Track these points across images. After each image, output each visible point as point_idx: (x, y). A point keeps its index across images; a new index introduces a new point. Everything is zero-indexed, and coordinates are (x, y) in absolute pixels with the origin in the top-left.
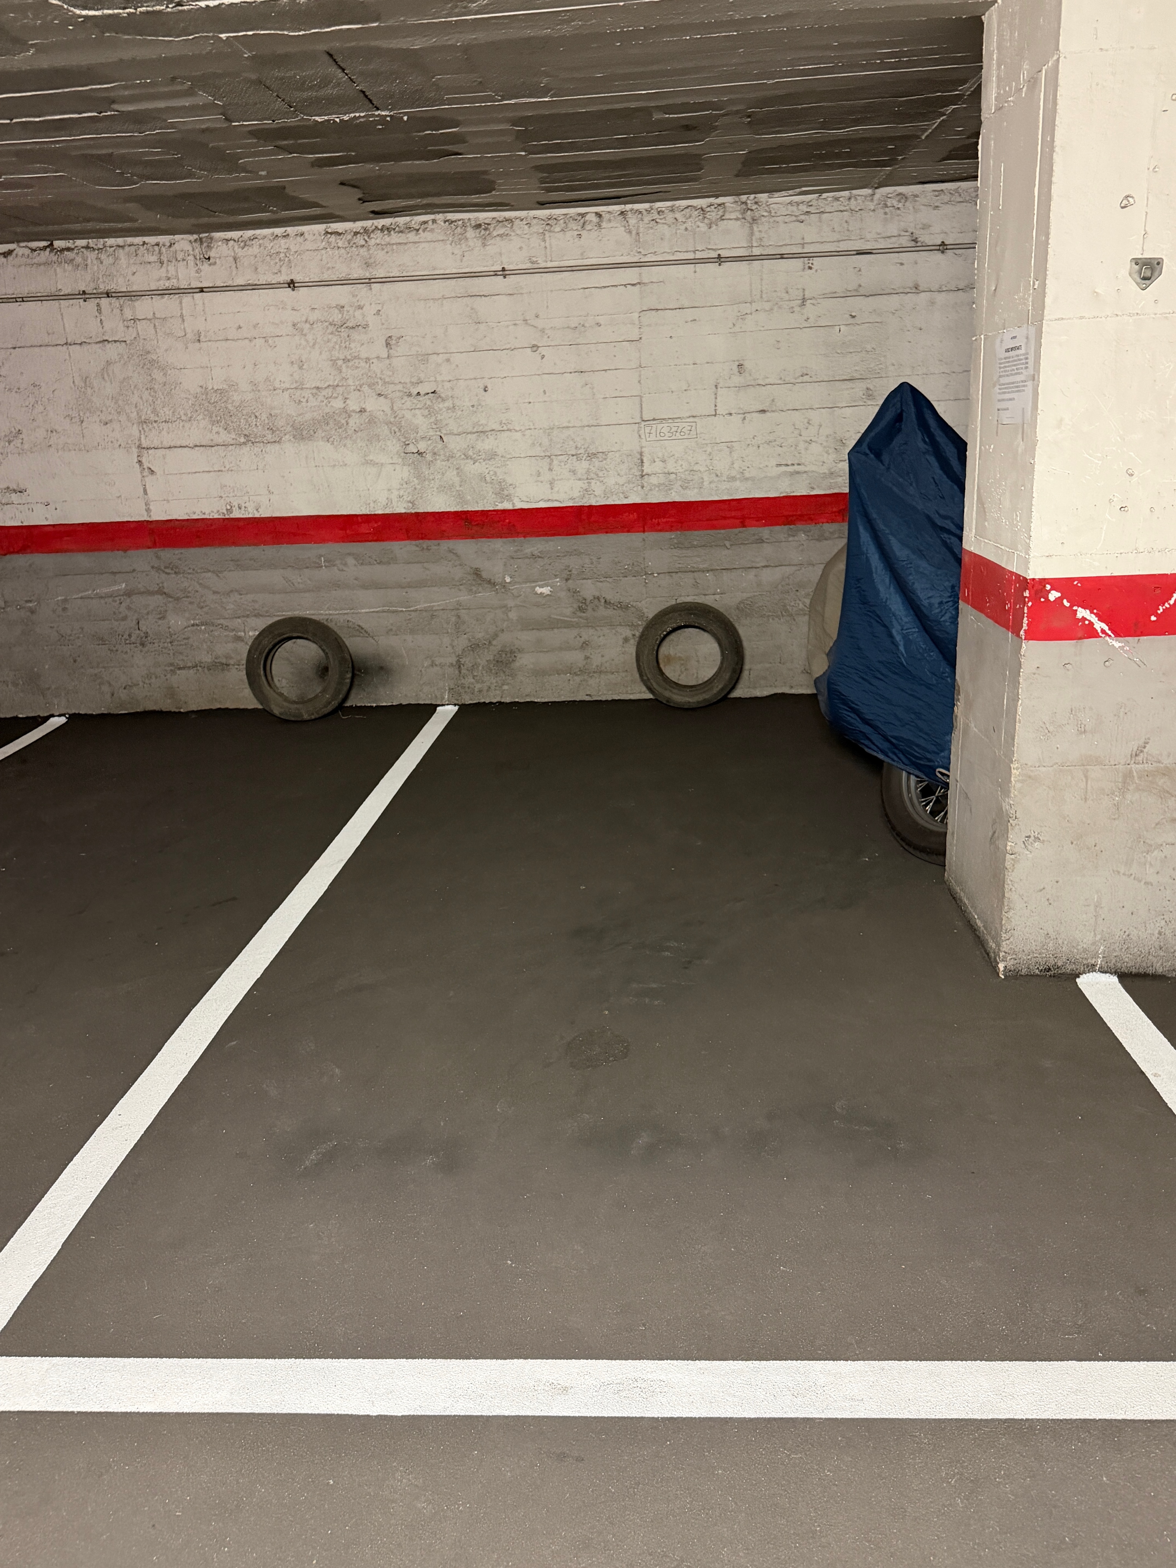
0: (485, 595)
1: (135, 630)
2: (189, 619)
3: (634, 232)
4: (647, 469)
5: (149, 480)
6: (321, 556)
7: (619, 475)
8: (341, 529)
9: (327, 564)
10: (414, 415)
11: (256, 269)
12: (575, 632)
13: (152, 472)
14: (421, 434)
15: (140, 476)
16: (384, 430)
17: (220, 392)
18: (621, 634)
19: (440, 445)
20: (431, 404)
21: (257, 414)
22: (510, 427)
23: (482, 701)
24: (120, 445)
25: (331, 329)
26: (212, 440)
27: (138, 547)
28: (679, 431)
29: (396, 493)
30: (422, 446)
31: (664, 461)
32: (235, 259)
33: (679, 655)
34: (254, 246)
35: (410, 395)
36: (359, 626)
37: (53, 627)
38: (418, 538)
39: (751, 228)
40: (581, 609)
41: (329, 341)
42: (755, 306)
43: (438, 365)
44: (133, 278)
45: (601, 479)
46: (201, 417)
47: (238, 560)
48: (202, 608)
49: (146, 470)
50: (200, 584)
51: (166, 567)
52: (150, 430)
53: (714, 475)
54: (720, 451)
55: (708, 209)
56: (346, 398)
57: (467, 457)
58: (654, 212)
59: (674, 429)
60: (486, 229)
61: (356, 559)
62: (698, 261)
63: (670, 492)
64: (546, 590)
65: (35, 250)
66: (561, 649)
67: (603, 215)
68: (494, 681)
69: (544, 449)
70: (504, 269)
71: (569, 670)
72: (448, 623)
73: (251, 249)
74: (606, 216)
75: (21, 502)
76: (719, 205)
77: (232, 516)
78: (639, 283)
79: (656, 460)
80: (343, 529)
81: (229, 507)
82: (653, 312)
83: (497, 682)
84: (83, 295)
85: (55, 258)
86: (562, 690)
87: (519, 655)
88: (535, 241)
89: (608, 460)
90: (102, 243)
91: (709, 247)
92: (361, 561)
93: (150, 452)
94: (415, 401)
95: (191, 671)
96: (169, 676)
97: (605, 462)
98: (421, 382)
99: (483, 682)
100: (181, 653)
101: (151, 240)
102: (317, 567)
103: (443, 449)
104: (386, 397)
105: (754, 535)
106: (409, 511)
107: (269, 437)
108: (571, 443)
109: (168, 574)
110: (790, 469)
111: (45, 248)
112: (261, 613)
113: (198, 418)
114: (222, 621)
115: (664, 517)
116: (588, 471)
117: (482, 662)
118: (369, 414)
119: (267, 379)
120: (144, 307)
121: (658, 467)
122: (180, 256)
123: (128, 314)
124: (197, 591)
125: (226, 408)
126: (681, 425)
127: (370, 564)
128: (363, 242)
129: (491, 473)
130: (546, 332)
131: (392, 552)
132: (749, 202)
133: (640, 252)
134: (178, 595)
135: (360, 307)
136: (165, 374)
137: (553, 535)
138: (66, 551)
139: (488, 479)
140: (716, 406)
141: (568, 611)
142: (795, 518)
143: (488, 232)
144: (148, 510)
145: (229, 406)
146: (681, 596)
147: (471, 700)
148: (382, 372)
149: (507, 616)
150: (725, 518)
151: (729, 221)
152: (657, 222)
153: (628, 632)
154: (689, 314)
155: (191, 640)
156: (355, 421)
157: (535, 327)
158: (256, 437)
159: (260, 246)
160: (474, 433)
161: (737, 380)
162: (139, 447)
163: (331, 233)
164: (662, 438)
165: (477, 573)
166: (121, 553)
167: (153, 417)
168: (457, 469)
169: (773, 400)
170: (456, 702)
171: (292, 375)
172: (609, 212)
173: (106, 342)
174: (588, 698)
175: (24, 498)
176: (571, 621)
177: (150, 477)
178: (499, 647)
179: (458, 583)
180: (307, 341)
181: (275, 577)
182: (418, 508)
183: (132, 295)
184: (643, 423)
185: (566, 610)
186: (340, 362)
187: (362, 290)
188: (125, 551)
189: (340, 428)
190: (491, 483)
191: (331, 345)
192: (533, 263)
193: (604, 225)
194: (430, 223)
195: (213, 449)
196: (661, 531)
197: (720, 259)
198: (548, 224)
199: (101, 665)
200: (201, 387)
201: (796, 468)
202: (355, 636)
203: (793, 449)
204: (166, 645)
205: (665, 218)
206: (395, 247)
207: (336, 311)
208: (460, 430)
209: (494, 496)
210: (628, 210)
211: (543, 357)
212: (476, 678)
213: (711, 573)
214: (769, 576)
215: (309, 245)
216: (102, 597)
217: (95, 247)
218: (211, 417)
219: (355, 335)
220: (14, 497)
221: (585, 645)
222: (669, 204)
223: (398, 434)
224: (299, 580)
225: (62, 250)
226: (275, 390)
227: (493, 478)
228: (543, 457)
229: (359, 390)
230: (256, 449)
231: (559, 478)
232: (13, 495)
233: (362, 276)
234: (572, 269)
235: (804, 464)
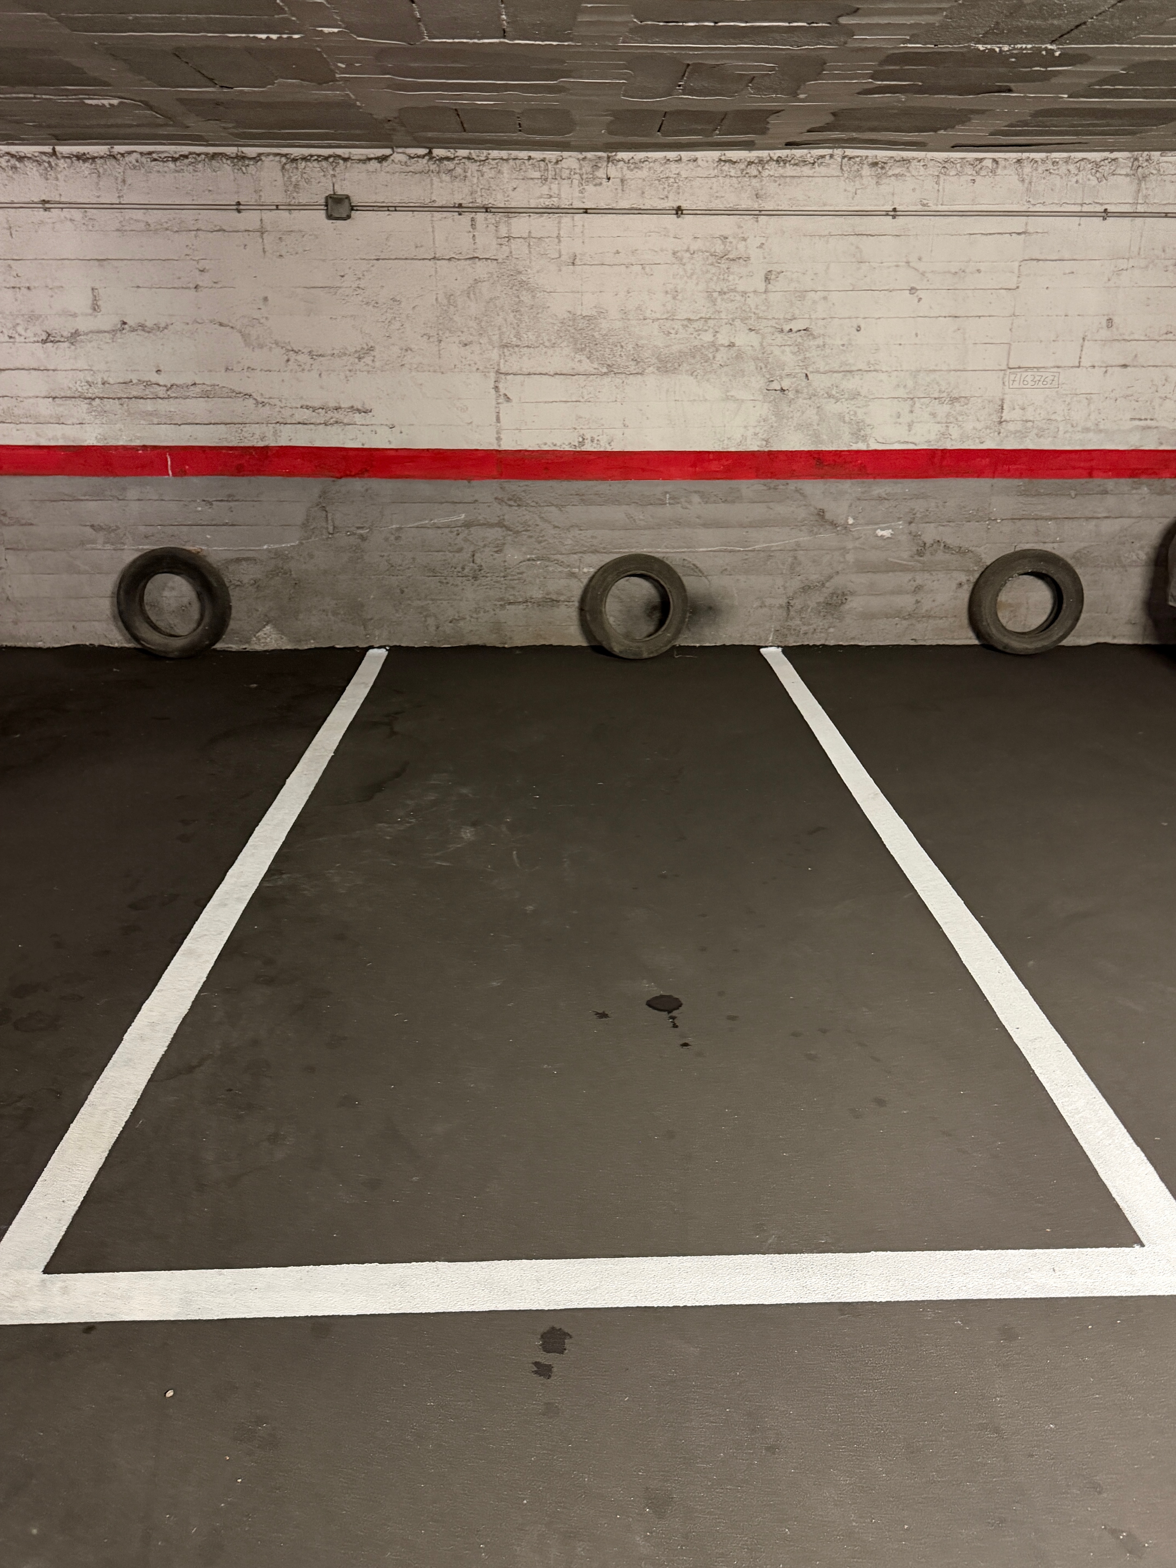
0: (827, 537)
1: (469, 563)
2: (525, 553)
3: (1027, 182)
4: (1006, 416)
5: (504, 407)
6: (666, 493)
7: (978, 420)
8: (691, 466)
9: (672, 501)
10: (783, 352)
11: (643, 193)
12: (908, 576)
13: (508, 399)
14: (787, 370)
15: (494, 402)
16: (752, 366)
17: (589, 318)
18: (956, 580)
19: (804, 383)
20: (801, 341)
21: (622, 344)
22: (877, 367)
23: (806, 643)
24: (478, 369)
25: (711, 259)
26: (573, 369)
27: (483, 477)
28: (1042, 380)
29: (751, 431)
30: (785, 384)
31: (1023, 409)
32: (622, 181)
33: (1010, 601)
34: (644, 169)
35: (782, 331)
36: (694, 565)
37: (382, 556)
38: (766, 477)
39: (1139, 184)
40: (920, 553)
41: (707, 272)
42: (1132, 262)
43: (814, 302)
44: (512, 194)
45: (960, 423)
46: (565, 344)
47: (583, 495)
48: (540, 542)
49: (502, 397)
50: (542, 518)
51: (510, 499)
52: (511, 354)
53: (1069, 426)
54: (1079, 402)
55: (1102, 163)
56: (717, 332)
57: (830, 396)
58: (1049, 162)
59: (1038, 378)
60: (882, 168)
61: (701, 497)
62: (1085, 214)
63: (1025, 439)
64: (887, 533)
65: (413, 158)
66: (892, 593)
67: (1000, 162)
68: (821, 624)
69: (907, 391)
70: (895, 210)
71: (898, 614)
72: (783, 564)
73: (640, 172)
74: (1002, 163)
75: (364, 423)
76: (1114, 160)
77: (583, 449)
78: (1024, 233)
79: (1017, 407)
80: (694, 465)
81: (581, 440)
82: (1035, 262)
83: (823, 625)
84: (459, 208)
85: (433, 167)
86: (887, 633)
87: (849, 598)
88: (930, 184)
89: (970, 405)
90: (485, 155)
91: (1096, 201)
92: (705, 498)
93: (509, 377)
94: (786, 338)
95: (521, 607)
96: (497, 611)
97: (966, 406)
98: (795, 319)
99: (809, 624)
100: (513, 588)
101: (537, 155)
102: (662, 504)
103: (807, 387)
104: (757, 333)
105: (1099, 486)
106: (761, 449)
107: (633, 368)
108: (936, 386)
109: (510, 506)
110: (1143, 423)
111: (423, 156)
112: (598, 549)
113: (562, 345)
114: (559, 557)
115: (1015, 464)
116: (948, 415)
117: (812, 604)
118: (737, 348)
119: (639, 308)
120: (520, 225)
121: (1017, 414)
122: (565, 174)
123: (503, 231)
124: (537, 525)
125: (593, 336)
126: (1045, 375)
127: (715, 502)
128: (755, 173)
129: (852, 413)
130: (927, 275)
131: (738, 491)
132: (1141, 159)
133: (1029, 202)
134: (517, 529)
135: (744, 239)
136: (534, 297)
137: (904, 477)
138: (407, 477)
139: (847, 419)
140: (1080, 358)
141: (905, 555)
142: (1140, 471)
143: (884, 171)
144: (499, 439)
145: (596, 334)
146: (1021, 543)
147: (795, 642)
148: (757, 306)
149: (845, 558)
150: (1074, 468)
151: (1119, 176)
152: (1050, 173)
153: (963, 578)
154: (1068, 266)
155: (525, 575)
156: (722, 356)
157: (916, 269)
158: (619, 368)
159: (650, 168)
160: (840, 372)
161: (1105, 333)
162: (497, 372)
163: (725, 161)
164: (1025, 387)
165: (821, 513)
166: (465, 482)
167: (515, 341)
168: (818, 407)
169: (1136, 356)
170: (780, 644)
171: (664, 305)
172: (1005, 159)
173: (477, 260)
174: (912, 643)
175: (368, 419)
176: (907, 565)
177: (506, 404)
178: (831, 590)
179: (799, 524)
180: (685, 271)
181: (617, 513)
182: (771, 446)
183: (509, 212)
184: (1009, 371)
185: (904, 554)
186: (715, 295)
187: (748, 222)
188: (469, 480)
189: (706, 362)
190: (850, 423)
191: (709, 276)
192: (924, 205)
193: (999, 171)
194: (828, 157)
195: (574, 377)
196: (1010, 477)
197: (1106, 214)
198: (944, 167)
199: (428, 597)
200: (569, 312)
201: (1149, 422)
202: (689, 575)
203: (1148, 403)
204: (499, 579)
205: (1058, 169)
206: (788, 180)
207: (719, 242)
208: (827, 368)
209: (850, 436)
210: (1024, 158)
211: (920, 300)
212: (803, 620)
213: (1053, 521)
214: (1109, 527)
215: (700, 172)
216: (439, 528)
217: (476, 158)
218: (575, 344)
219: (735, 267)
220: (358, 418)
221: (919, 589)
222: (1065, 155)
223: (764, 370)
224: (641, 517)
225: (442, 159)
226: (645, 319)
227: (852, 418)
228: (905, 400)
229: (731, 324)
230: (618, 380)
231: (919, 420)
232: (357, 415)
233: (749, 207)
234: (963, 214)
235: (1156, 419)
